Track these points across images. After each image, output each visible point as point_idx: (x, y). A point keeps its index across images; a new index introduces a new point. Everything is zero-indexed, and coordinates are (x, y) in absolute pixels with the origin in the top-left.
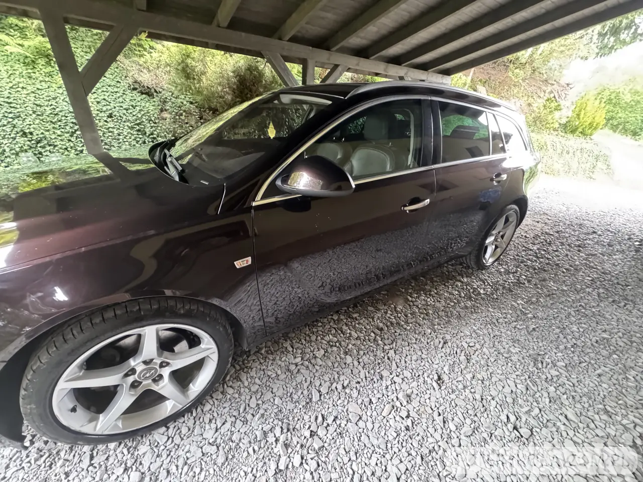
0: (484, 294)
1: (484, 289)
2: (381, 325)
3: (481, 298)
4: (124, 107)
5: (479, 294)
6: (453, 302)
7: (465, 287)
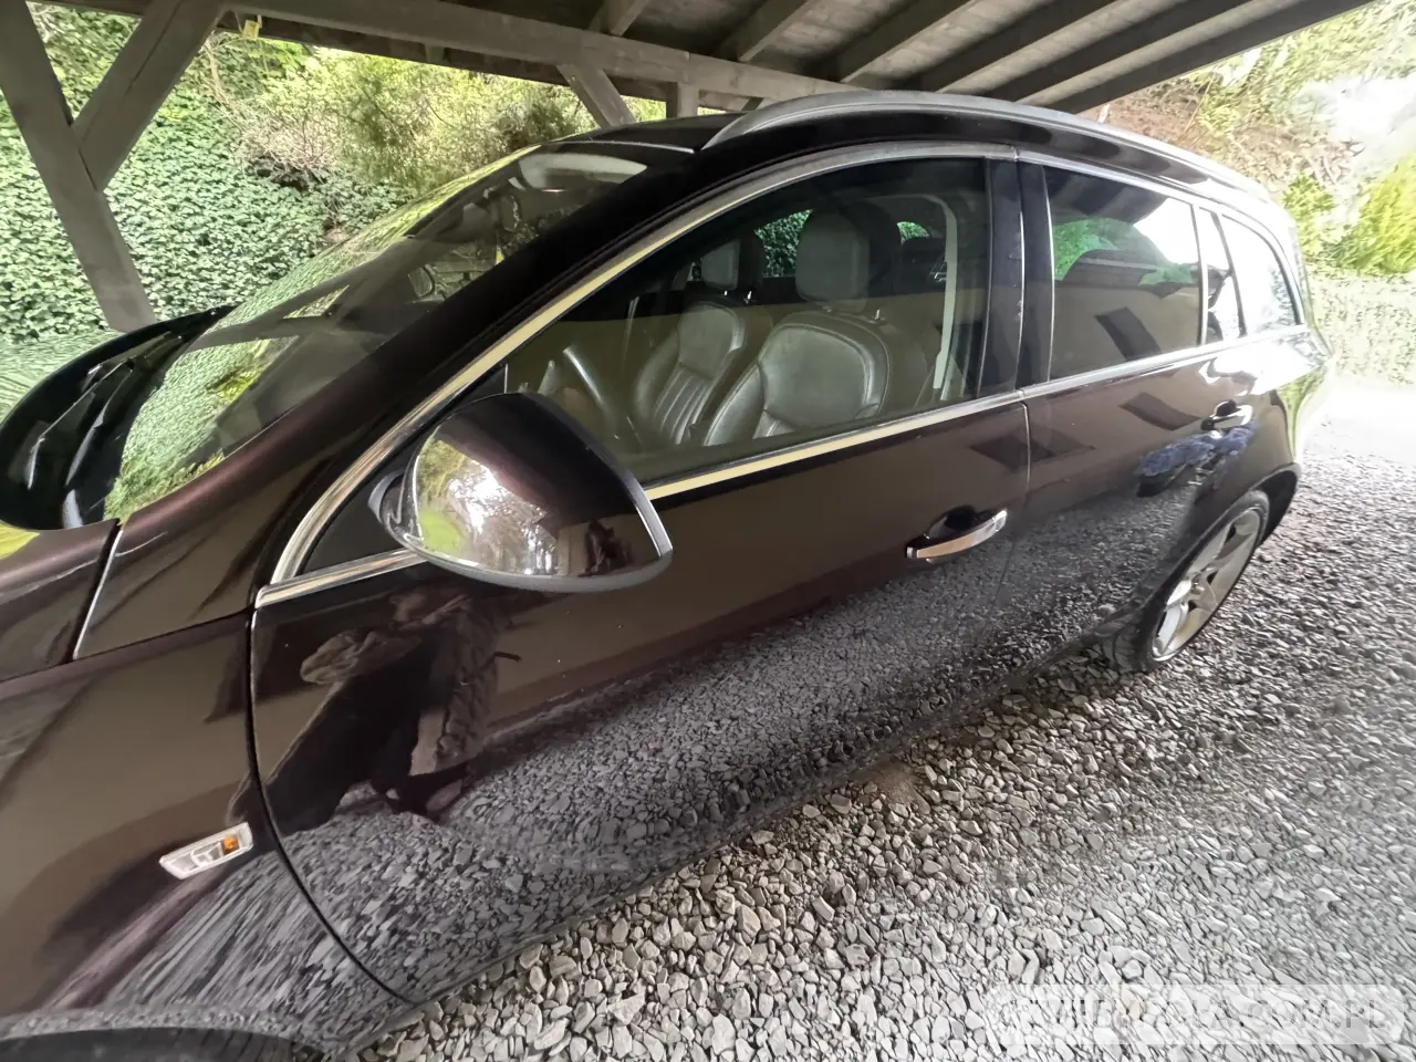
0: (1157, 761)
1: (1158, 743)
2: (838, 879)
3: (1151, 775)
4: (237, 218)
5: (1144, 761)
6: (1066, 792)
7: (1099, 734)
